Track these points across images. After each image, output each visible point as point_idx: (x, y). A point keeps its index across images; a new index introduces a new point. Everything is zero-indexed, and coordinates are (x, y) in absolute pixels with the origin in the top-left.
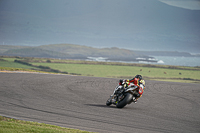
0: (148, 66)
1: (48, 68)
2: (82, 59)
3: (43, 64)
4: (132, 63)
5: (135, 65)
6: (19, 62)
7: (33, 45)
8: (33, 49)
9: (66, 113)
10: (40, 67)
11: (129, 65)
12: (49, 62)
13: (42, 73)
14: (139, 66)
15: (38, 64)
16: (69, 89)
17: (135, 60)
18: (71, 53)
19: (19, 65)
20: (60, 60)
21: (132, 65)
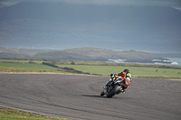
0: (164, 67)
1: (72, 69)
2: (103, 61)
3: (68, 66)
4: (149, 64)
5: (152, 66)
6: (47, 64)
7: (59, 49)
8: (59, 52)
9: (88, 109)
10: (65, 68)
11: (146, 66)
12: (73, 64)
13: (67, 74)
14: (155, 66)
15: (64, 66)
16: (91, 88)
17: (151, 62)
18: (93, 55)
19: (47, 66)
20: (83, 62)
21: (149, 66)
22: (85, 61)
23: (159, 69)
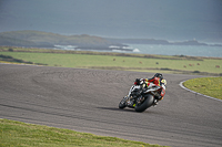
0: (123, 55)
1: (9, 57)
4: (105, 51)
5: (108, 54)
11: (101, 54)
12: (11, 50)
14: (112, 55)
16: (34, 81)
17: (108, 49)
20: (23, 48)
21: (105, 54)
22: (26, 46)
23: (117, 58)
